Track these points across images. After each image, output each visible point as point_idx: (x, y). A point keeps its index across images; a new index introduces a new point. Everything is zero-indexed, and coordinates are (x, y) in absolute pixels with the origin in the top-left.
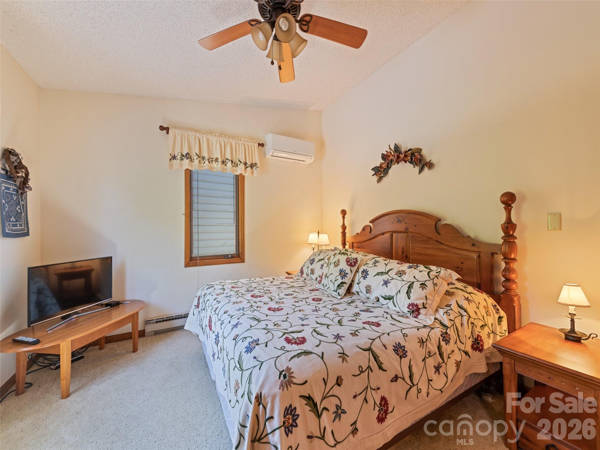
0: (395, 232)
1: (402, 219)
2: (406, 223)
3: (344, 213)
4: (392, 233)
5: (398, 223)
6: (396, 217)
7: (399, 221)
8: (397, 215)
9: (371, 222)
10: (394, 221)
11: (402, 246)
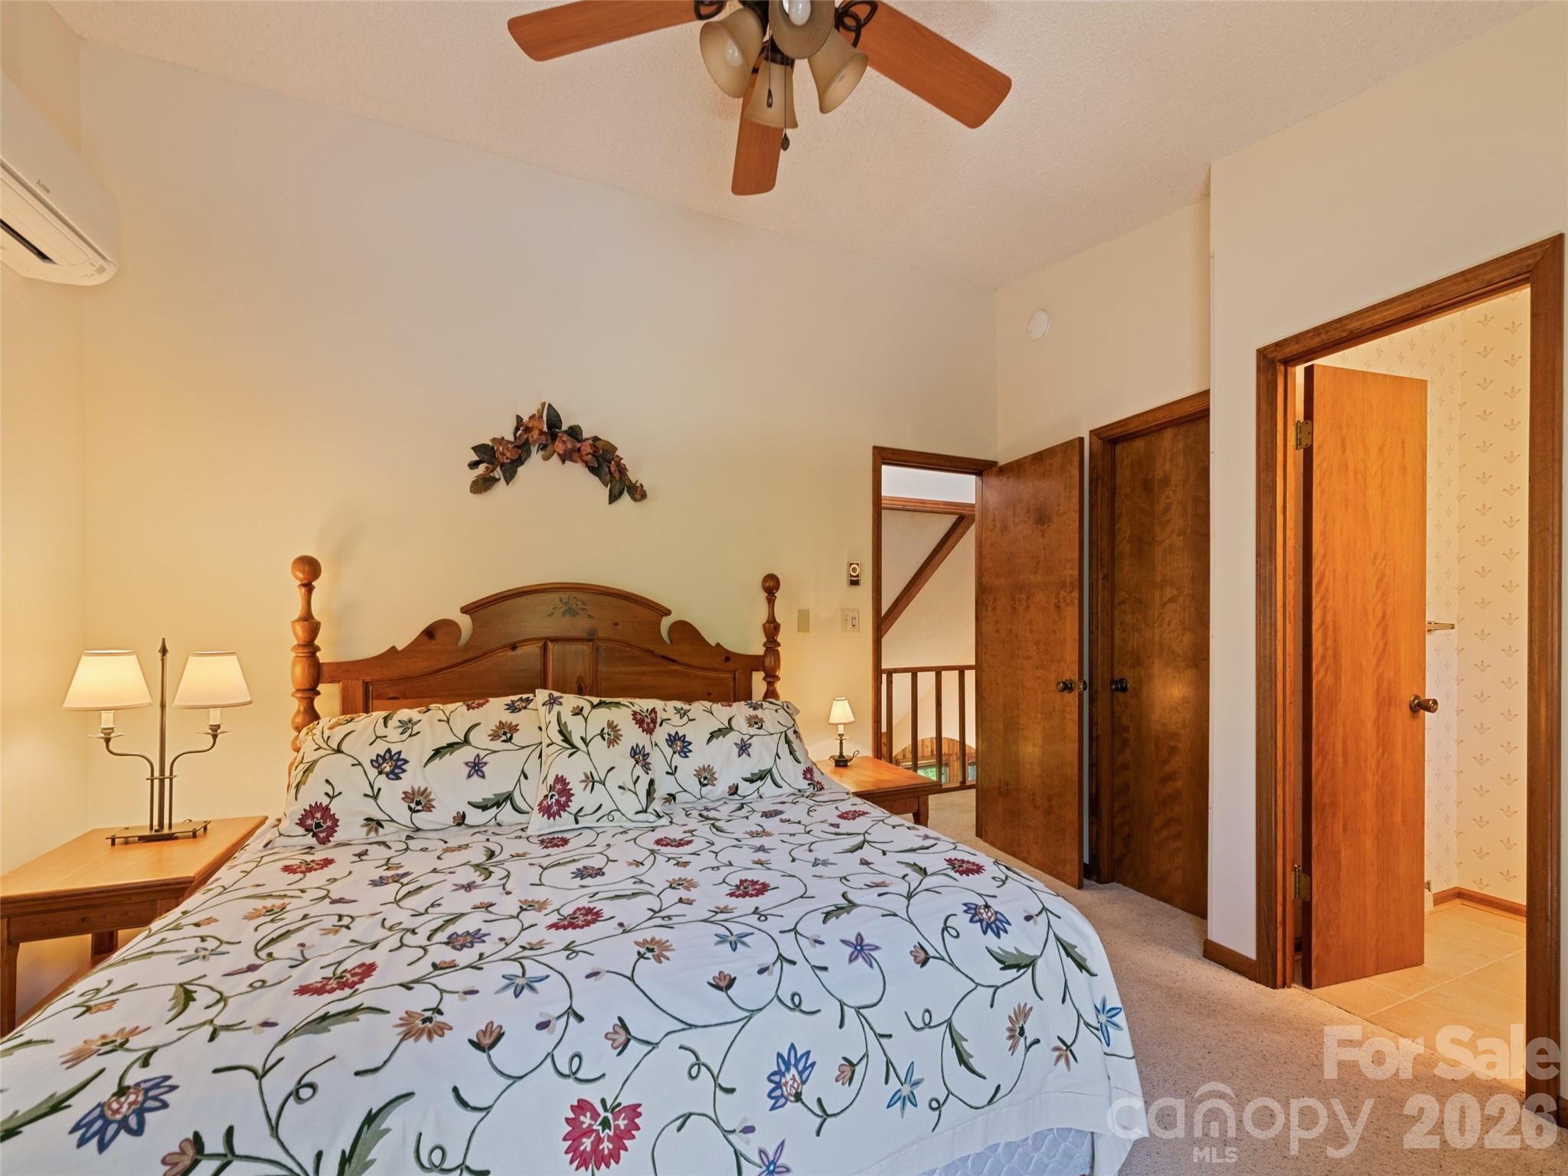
0: (555, 640)
1: (579, 607)
2: (590, 617)
3: (310, 569)
4: (545, 642)
5: (568, 616)
6: (561, 600)
7: (571, 612)
8: (564, 596)
9: (465, 610)
10: (553, 611)
11: (578, 675)
